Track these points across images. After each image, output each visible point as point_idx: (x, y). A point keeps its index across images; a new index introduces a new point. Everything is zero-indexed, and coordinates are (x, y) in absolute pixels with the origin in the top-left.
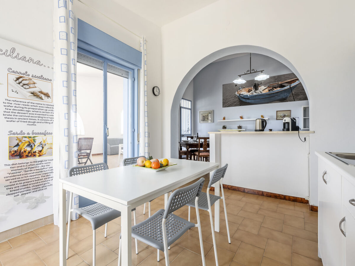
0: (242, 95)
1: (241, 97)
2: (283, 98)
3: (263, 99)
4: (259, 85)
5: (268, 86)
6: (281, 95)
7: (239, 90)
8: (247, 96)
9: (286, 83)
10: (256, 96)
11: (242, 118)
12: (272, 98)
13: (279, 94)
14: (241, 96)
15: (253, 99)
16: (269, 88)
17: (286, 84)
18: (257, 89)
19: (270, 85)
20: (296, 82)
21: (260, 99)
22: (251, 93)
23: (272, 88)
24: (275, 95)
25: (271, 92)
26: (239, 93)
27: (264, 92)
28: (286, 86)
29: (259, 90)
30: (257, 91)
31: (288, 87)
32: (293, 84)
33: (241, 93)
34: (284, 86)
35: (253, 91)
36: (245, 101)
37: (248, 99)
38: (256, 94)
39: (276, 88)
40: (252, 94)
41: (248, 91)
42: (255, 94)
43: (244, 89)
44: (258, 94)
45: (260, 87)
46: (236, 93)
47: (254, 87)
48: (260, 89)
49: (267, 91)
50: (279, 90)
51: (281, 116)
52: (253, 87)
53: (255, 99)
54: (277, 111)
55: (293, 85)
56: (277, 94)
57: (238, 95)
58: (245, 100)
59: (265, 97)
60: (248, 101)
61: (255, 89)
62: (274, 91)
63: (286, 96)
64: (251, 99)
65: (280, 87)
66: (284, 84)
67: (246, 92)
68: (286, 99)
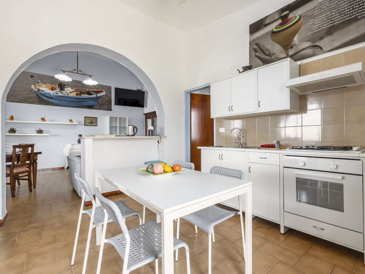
0: (41, 91)
2: (91, 105)
3: (70, 101)
4: (65, 85)
5: (76, 90)
6: (89, 102)
7: (37, 84)
8: (50, 94)
9: (93, 91)
10: (61, 96)
12: (80, 103)
13: (87, 100)
14: (41, 92)
15: (57, 100)
16: (77, 92)
17: (93, 93)
18: (63, 89)
19: (78, 89)
20: (101, 93)
22: (55, 92)
23: (79, 93)
24: (82, 101)
25: (79, 97)
26: (38, 87)
27: (71, 95)
28: (93, 95)
29: (65, 91)
30: (62, 92)
31: (95, 96)
32: (98, 94)
33: (41, 89)
34: (91, 94)
35: (58, 90)
36: (47, 100)
37: (51, 98)
38: (62, 95)
39: (84, 94)
40: (57, 94)
41: (51, 88)
42: (60, 94)
43: (45, 84)
44: (64, 95)
45: (66, 88)
46: (33, 87)
47: (59, 86)
48: (67, 90)
49: (74, 95)
50: (87, 97)
51: (89, 122)
52: (57, 86)
53: (60, 100)
54: (85, 117)
55: (99, 95)
56: (86, 100)
57: (36, 90)
58: (47, 98)
59: (72, 101)
60: (50, 100)
61: (60, 89)
62: (82, 97)
63: (93, 104)
64: (55, 99)
65: (87, 94)
66: (91, 92)
67: (48, 89)
68: (93, 107)
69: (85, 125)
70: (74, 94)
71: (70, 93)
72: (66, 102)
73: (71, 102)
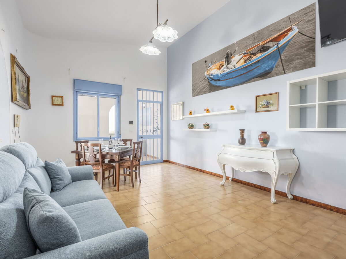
0: (212, 75)
1: (211, 78)
2: (266, 71)
3: (237, 76)
4: (232, 55)
5: (244, 54)
6: (263, 66)
7: (208, 69)
9: (271, 41)
10: (228, 73)
11: (208, 111)
12: (250, 74)
13: (260, 64)
15: (224, 80)
16: (245, 56)
17: (270, 45)
18: (229, 62)
19: (247, 51)
20: (287, 34)
21: (233, 78)
22: (222, 71)
24: (253, 67)
26: (209, 72)
27: (238, 66)
28: (271, 47)
29: (231, 63)
30: (229, 65)
31: (274, 48)
32: (282, 40)
33: (211, 72)
34: (267, 48)
35: (225, 66)
36: (215, 84)
37: (219, 80)
38: (228, 70)
39: (254, 54)
41: (218, 68)
42: (227, 71)
43: (214, 65)
44: (231, 70)
46: (206, 73)
47: (226, 59)
48: (234, 61)
49: (242, 63)
50: (262, 56)
51: (263, 105)
52: (224, 60)
53: (227, 79)
54: (257, 97)
55: (283, 42)
56: (258, 65)
57: (208, 76)
58: (215, 82)
59: (240, 74)
60: (219, 84)
61: (227, 63)
62: (252, 61)
63: (270, 67)
64: (222, 80)
65: (261, 52)
66: (267, 45)
67: (216, 69)
68: (271, 72)
69: (257, 112)
71: (236, 63)
72: (232, 79)
73: (238, 77)
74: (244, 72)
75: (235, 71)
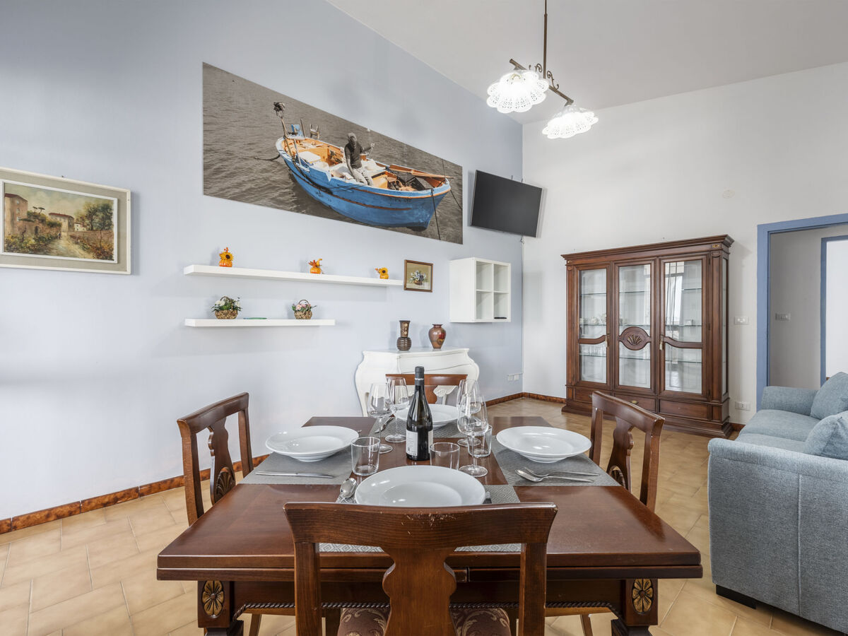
0: (303, 164)
1: (301, 172)
2: (419, 223)
3: (373, 207)
4: (361, 152)
5: (387, 168)
6: (416, 212)
7: (290, 137)
8: (324, 175)
9: (425, 178)
10: (353, 188)
11: (316, 267)
12: (397, 214)
13: (411, 207)
14: (301, 167)
15: (343, 199)
16: (389, 175)
17: (424, 183)
18: (356, 163)
19: (392, 167)
20: (441, 185)
21: (364, 205)
22: (337, 172)
23: (395, 180)
24: (402, 206)
25: (393, 192)
26: (293, 150)
28: (424, 189)
29: (361, 170)
30: (355, 171)
31: (428, 193)
32: (436, 188)
33: (303, 155)
34: (421, 187)
35: (344, 165)
36: (317, 196)
37: (328, 191)
38: (354, 182)
39: (404, 183)
40: (343, 177)
41: (326, 157)
42: (350, 180)
43: (313, 140)
44: (358, 183)
45: (364, 158)
46: (280, 144)
47: (348, 151)
48: (366, 168)
49: (383, 185)
50: (411, 194)
51: (414, 279)
52: (343, 149)
53: (350, 201)
54: (406, 262)
55: (437, 191)
56: (408, 207)
57: (289, 159)
58: (317, 190)
59: (379, 205)
60: (326, 199)
61: (349, 160)
62: (400, 193)
63: (424, 219)
64: (337, 196)
65: (413, 186)
66: (421, 181)
67: (319, 158)
68: (425, 229)
69: (407, 289)
70: (380, 184)
71: (373, 177)
72: (364, 207)
73: (377, 210)
74: (385, 204)
75: (369, 192)
